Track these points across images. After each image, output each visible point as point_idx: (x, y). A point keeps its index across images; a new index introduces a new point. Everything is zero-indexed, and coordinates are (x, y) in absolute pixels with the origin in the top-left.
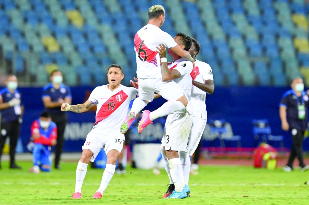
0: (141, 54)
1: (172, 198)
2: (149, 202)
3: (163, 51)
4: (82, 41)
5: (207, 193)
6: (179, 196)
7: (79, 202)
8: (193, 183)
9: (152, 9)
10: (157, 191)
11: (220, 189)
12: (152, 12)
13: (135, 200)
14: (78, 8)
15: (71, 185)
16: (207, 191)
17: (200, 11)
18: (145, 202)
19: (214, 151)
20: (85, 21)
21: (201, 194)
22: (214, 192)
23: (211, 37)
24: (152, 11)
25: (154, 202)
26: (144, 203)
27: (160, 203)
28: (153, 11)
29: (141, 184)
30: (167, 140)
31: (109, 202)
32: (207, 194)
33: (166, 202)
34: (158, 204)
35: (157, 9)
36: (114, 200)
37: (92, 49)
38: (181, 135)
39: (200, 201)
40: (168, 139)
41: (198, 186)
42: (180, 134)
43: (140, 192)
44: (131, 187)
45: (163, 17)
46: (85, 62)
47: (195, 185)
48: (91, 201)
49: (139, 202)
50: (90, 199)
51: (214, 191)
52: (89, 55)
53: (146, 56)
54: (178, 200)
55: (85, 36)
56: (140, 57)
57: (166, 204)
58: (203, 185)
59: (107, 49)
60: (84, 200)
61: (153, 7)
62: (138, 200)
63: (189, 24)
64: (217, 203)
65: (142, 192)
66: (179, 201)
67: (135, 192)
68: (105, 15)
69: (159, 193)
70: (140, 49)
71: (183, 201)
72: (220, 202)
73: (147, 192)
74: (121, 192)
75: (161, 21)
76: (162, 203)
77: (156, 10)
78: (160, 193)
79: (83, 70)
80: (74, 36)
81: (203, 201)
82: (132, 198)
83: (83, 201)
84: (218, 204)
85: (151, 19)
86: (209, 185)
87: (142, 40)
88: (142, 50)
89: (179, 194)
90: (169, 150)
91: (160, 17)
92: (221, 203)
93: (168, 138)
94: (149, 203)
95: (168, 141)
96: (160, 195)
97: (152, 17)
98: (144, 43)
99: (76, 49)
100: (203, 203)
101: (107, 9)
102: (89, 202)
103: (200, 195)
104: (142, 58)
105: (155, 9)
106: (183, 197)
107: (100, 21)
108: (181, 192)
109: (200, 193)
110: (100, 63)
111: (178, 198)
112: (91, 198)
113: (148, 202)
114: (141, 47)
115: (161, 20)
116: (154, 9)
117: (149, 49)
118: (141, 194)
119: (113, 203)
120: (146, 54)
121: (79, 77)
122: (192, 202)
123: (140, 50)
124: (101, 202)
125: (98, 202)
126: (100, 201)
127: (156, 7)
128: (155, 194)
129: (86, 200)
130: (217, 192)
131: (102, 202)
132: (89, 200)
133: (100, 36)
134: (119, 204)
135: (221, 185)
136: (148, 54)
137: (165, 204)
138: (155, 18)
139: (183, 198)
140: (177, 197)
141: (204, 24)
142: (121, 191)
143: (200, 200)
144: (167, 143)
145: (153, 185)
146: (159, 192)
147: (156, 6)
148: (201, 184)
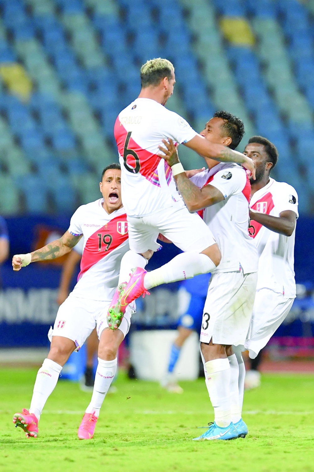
0: (128, 158)
1: (208, 439)
2: (161, 446)
3: (171, 153)
4: (29, 125)
5: (278, 428)
6: (222, 435)
7: (24, 447)
8: (249, 410)
9: (146, 67)
10: (179, 425)
11: (304, 420)
12: (146, 74)
13: (134, 444)
14: (20, 61)
15: (7, 413)
16: (277, 425)
17: (263, 66)
18: (154, 446)
19: (291, 346)
20: (35, 86)
21: (265, 430)
22: (292, 427)
23: (284, 118)
24: (146, 72)
25: (173, 446)
26: (151, 449)
27: (184, 448)
28: (148, 72)
29: (147, 412)
30: (206, 324)
31: (84, 447)
32: (278, 430)
33: (195, 447)
34: (180, 451)
35: (156, 67)
36: (93, 444)
37: (49, 142)
38: (234, 313)
39: (264, 445)
40: (207, 321)
41: (258, 414)
42: (231, 312)
43: (145, 428)
44: (126, 417)
45: (169, 83)
46: (34, 169)
47: (253, 413)
48: (47, 446)
49: (142, 448)
50: (47, 441)
51: (290, 426)
52: (43, 154)
53: (138, 164)
54: (219, 443)
55: (36, 115)
56: (127, 164)
57: (196, 451)
58: (268, 413)
59: (78, 142)
60: (34, 444)
61: (148, 63)
62: (141, 444)
63: (241, 92)
64: (298, 448)
65: (148, 428)
66: (223, 446)
67: (135, 428)
68: (74, 73)
69: (181, 428)
70: (125, 149)
71: (230, 445)
72: (302, 446)
73: (158, 427)
74: (107, 427)
75: (164, 91)
76: (188, 449)
77: (153, 69)
78: (184, 429)
79: (32, 183)
80: (14, 115)
81: (269, 444)
82: (129, 438)
83: (31, 446)
84: (298, 450)
85: (145, 87)
86: (279, 413)
87: (128, 130)
88: (130, 152)
89: (222, 430)
90: (208, 342)
91: (162, 83)
92: (306, 448)
93: (207, 319)
94: (162, 448)
95: (208, 324)
96: (184, 432)
97: (147, 83)
98: (132, 136)
99: (18, 141)
100: (270, 448)
101: (79, 62)
102: (43, 447)
103: (264, 432)
104: (131, 167)
105: (152, 66)
106: (231, 437)
107: (64, 87)
108: (226, 426)
109: (262, 430)
110: (64, 169)
111: (219, 439)
112: (47, 439)
113: (160, 448)
114: (126, 146)
115: (164, 88)
116: (150, 68)
117: (143, 148)
118: (146, 431)
119: (91, 449)
120: (137, 159)
121: (22, 198)
122: (247, 447)
123: (127, 152)
124: (66, 447)
125: (60, 448)
126: (64, 445)
127: (155, 63)
128: (175, 432)
129: (36, 443)
130: (297, 427)
131: (69, 448)
132: (44, 444)
133: (65, 115)
134: (102, 451)
135: (306, 413)
136: (141, 159)
137: (193, 451)
138: (151, 86)
139: (229, 439)
140: (219, 436)
141: (271, 92)
142: (107, 424)
143: (262, 444)
144: (206, 329)
145: (170, 412)
146: (182, 426)
147: (154, 61)
148: (265, 410)
